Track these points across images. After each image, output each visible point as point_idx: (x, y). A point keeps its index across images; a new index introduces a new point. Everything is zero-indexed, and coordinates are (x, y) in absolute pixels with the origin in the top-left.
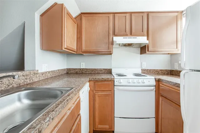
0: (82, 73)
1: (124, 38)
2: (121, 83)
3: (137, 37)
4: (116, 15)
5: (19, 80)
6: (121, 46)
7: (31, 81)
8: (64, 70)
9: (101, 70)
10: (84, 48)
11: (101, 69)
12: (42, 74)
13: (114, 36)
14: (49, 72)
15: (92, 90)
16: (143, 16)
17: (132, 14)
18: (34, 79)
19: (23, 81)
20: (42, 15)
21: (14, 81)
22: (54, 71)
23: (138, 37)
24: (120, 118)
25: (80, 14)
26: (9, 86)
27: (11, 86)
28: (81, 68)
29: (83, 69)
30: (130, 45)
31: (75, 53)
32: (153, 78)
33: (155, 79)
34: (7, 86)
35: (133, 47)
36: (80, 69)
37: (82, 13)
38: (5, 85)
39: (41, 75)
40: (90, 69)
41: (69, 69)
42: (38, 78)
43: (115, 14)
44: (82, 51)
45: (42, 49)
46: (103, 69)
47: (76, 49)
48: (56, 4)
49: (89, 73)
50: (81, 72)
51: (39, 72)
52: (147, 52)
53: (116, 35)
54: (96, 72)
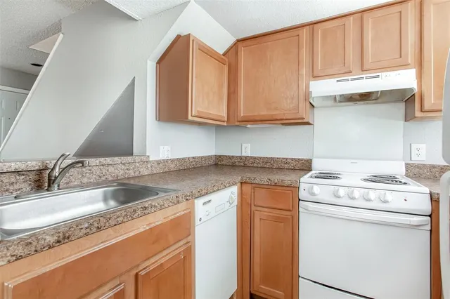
0: (245, 166)
1: (338, 81)
2: (313, 194)
3: (379, 74)
4: (319, 28)
5: (116, 171)
6: (340, 102)
7: (137, 174)
8: (209, 157)
9: (286, 161)
10: (242, 112)
11: (287, 159)
12: (159, 163)
13: (311, 78)
14: (172, 161)
15: (248, 203)
16: (400, 12)
17: (365, 15)
18: (141, 170)
19: (122, 172)
20: (159, 62)
21: (108, 170)
22: (183, 159)
23: (383, 75)
24: (315, 282)
25: (236, 44)
26: (100, 177)
27: (103, 179)
28: (243, 155)
29: (246, 157)
30: (365, 97)
31: (225, 124)
32: (427, 190)
33: (431, 194)
34: (97, 178)
35: (379, 100)
36: (241, 157)
37: (239, 41)
38: (94, 176)
39: (155, 164)
40: (261, 158)
41: (220, 156)
42: (150, 169)
43: (315, 25)
44: (239, 119)
45: (159, 120)
46: (292, 159)
47: (225, 115)
48: (179, 37)
49: (259, 166)
50: (242, 164)
51: (151, 159)
52: (418, 114)
53: (316, 77)
54: (275, 166)
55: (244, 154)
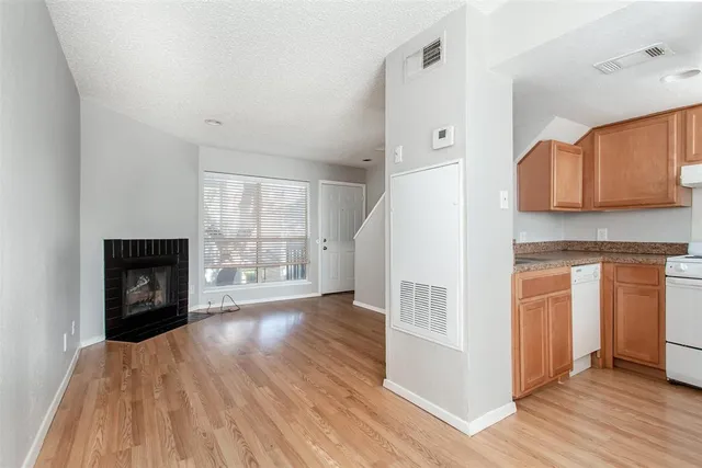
0: (601, 252)
2: (680, 271)
4: (693, 113)
8: (557, 243)
9: (655, 246)
10: (600, 198)
13: (684, 163)
14: (529, 244)
15: (610, 280)
20: (519, 163)
25: (591, 132)
29: (603, 243)
31: (579, 210)
36: (596, 243)
37: (594, 129)
40: (621, 243)
41: (569, 242)
43: (688, 111)
44: (596, 205)
45: (520, 211)
46: (663, 244)
48: (540, 143)
49: (620, 251)
50: (598, 249)
53: (691, 162)
54: (641, 250)
55: (599, 239)
